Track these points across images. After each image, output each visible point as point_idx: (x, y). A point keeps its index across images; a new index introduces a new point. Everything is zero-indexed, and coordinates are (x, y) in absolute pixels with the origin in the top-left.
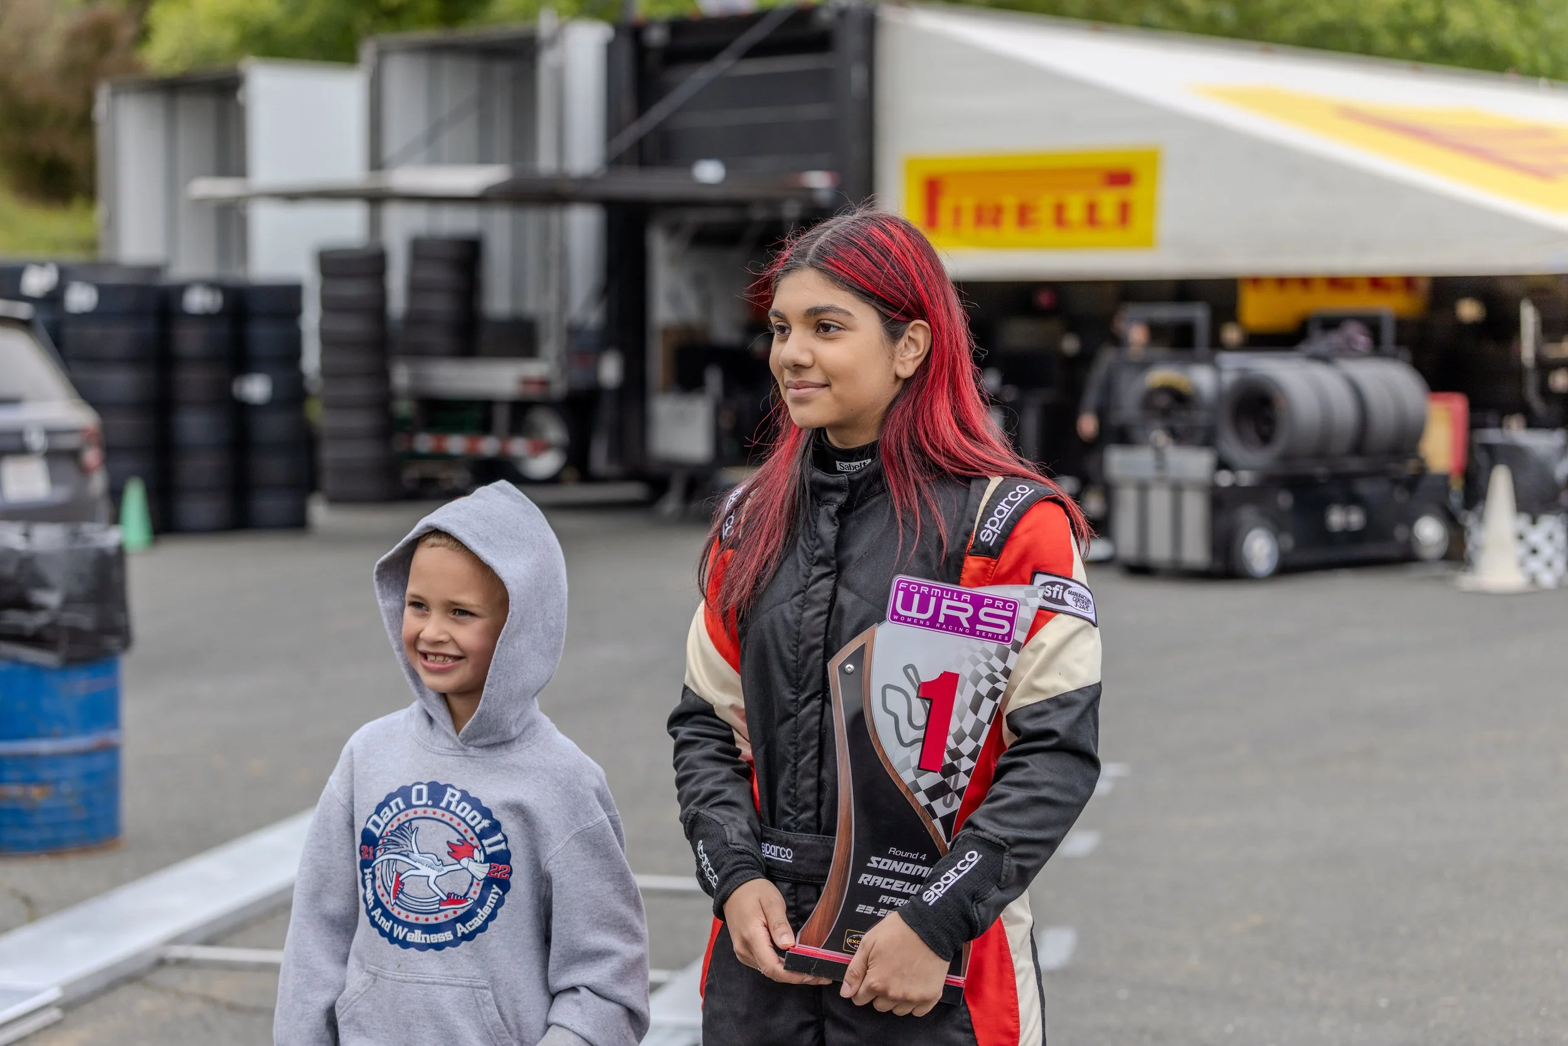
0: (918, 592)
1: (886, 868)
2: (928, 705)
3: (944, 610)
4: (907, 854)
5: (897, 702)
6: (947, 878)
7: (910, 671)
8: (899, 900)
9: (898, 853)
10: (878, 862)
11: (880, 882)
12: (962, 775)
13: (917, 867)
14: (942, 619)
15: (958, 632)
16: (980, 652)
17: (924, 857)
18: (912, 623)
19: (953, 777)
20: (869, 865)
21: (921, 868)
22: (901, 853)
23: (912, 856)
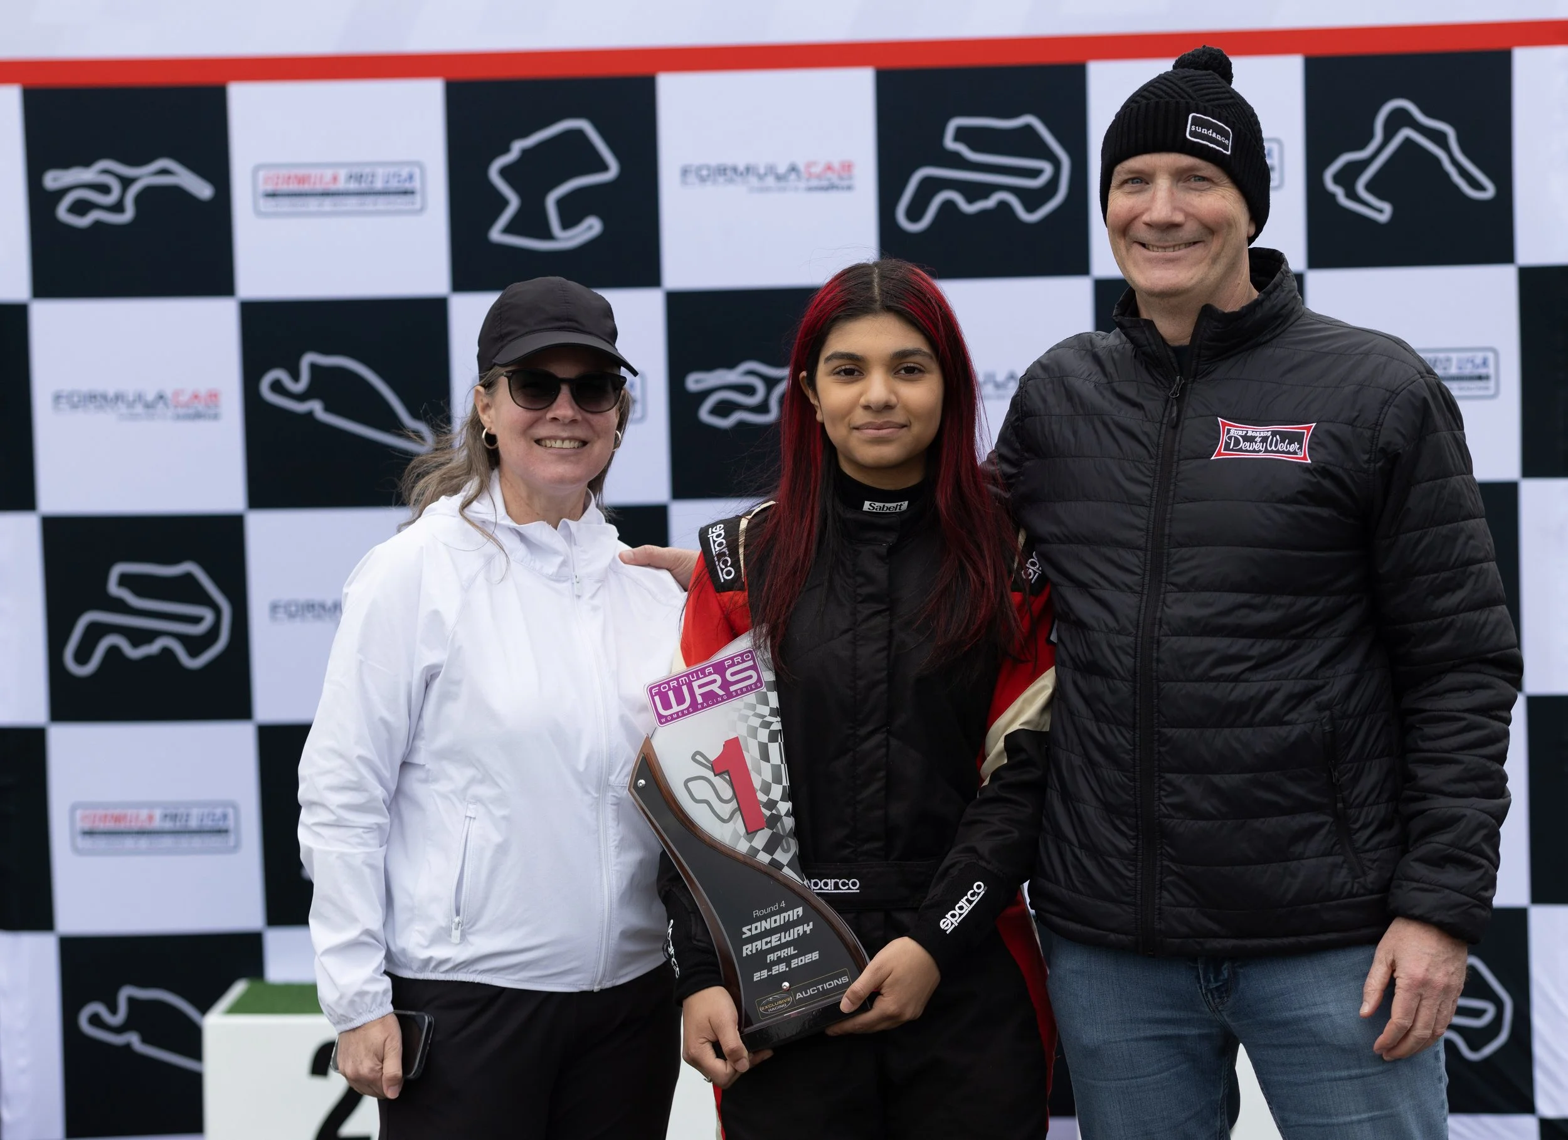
0: (670, 689)
1: (759, 931)
2: (727, 777)
3: (698, 692)
4: (769, 910)
5: (701, 790)
6: (961, 908)
7: (698, 757)
8: (782, 951)
9: (761, 913)
10: (750, 930)
11: (760, 945)
12: (785, 819)
13: (782, 915)
14: (700, 700)
15: (718, 702)
16: (745, 708)
17: (783, 904)
18: (678, 717)
19: (779, 824)
20: (744, 936)
21: (786, 914)
22: (764, 912)
23: (773, 909)
